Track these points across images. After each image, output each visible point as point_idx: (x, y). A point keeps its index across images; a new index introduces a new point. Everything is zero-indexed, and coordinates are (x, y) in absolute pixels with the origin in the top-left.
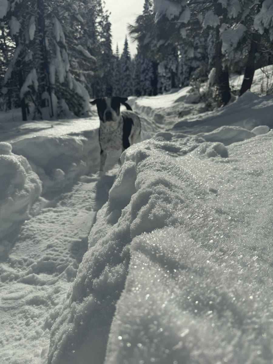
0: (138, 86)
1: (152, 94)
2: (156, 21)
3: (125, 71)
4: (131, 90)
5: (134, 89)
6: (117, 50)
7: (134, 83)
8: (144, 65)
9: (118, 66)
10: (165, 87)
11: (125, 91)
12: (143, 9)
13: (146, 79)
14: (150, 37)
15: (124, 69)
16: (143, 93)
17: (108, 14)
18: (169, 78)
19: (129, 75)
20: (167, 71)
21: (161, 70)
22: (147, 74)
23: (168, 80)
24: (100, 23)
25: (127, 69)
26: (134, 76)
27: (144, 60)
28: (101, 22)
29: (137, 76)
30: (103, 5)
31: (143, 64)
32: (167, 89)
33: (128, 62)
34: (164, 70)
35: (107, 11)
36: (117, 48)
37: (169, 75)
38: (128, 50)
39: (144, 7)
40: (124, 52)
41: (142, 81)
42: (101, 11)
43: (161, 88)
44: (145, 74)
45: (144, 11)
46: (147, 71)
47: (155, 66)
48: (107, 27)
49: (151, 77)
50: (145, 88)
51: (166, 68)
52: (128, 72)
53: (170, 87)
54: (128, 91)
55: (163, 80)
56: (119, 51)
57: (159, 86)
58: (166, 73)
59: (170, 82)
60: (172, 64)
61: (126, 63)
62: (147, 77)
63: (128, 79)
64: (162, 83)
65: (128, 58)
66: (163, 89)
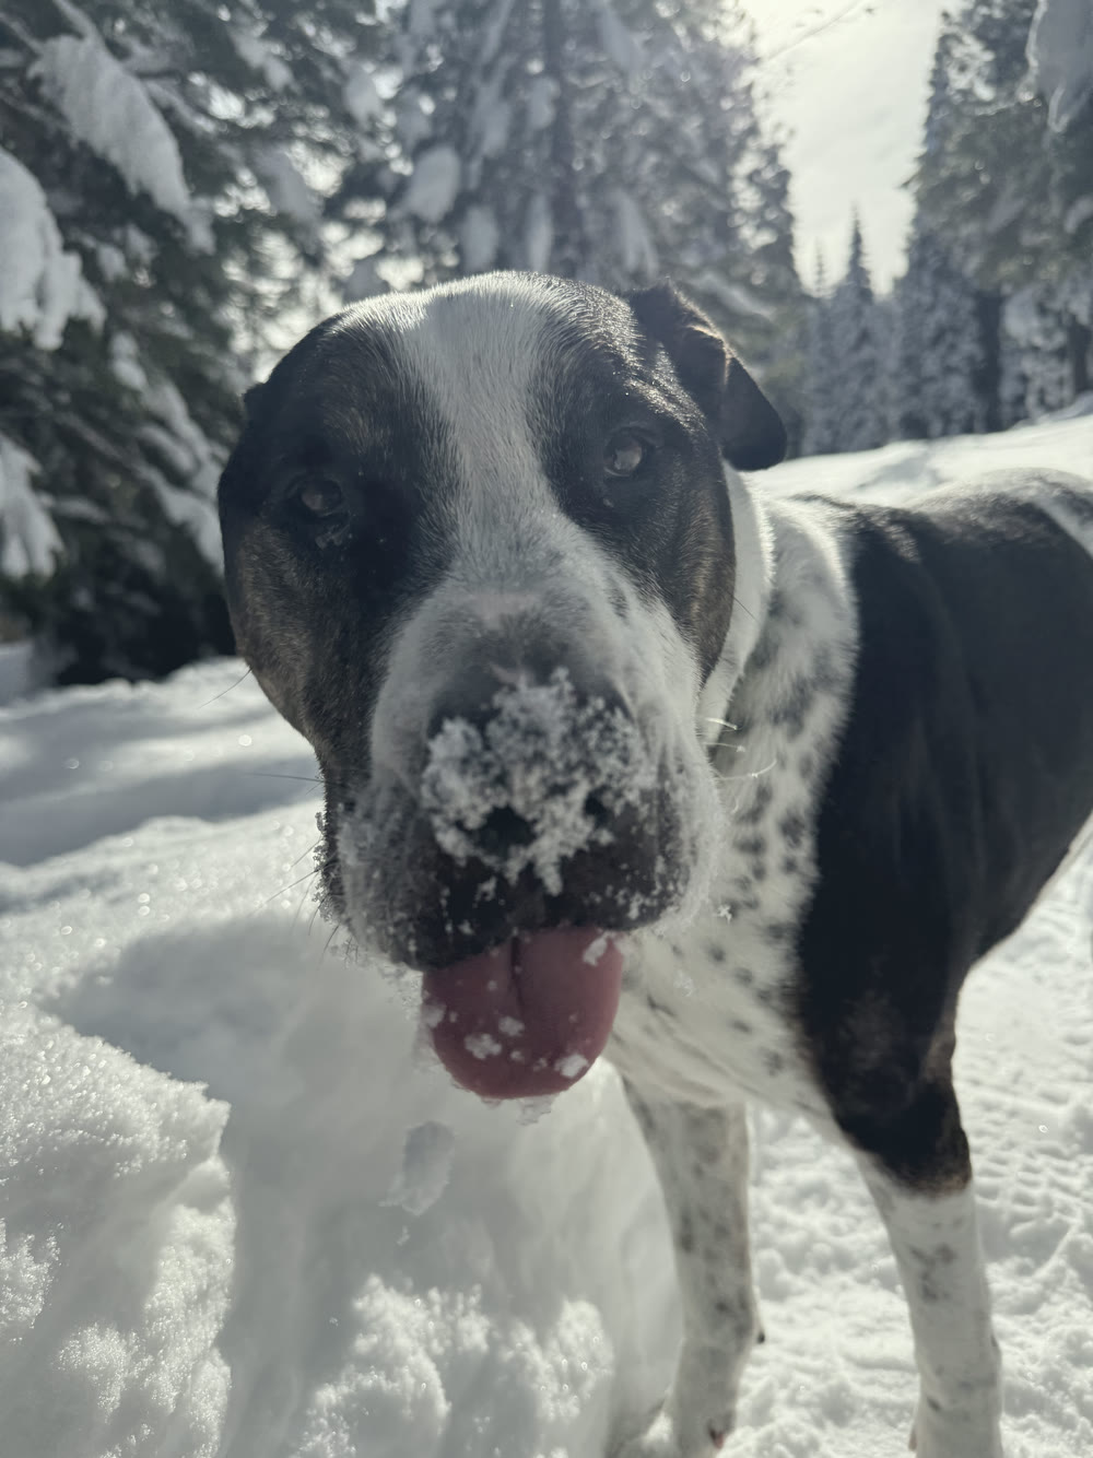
0: (914, 402)
1: (977, 425)
2: (1058, 123)
3: (858, 346)
4: (882, 421)
5: (894, 415)
6: (820, 272)
7: (894, 391)
8: (941, 315)
9: (826, 331)
10: (1042, 393)
11: (859, 425)
12: (928, 92)
13: (949, 370)
14: (1017, 195)
15: (852, 337)
16: (937, 426)
17: (781, 136)
18: (1060, 354)
19: (871, 364)
20: (1050, 322)
21: (1019, 323)
22: (953, 347)
23: (1053, 363)
24: (752, 178)
25: (865, 337)
26: (892, 363)
27: (936, 294)
28: (757, 172)
29: (911, 362)
30: (760, 108)
31: (932, 308)
32: (1051, 399)
33: (867, 310)
34: (1035, 323)
35: (778, 126)
36: (820, 265)
37: (1060, 338)
38: (861, 265)
39: (933, 83)
40: (849, 277)
41: (932, 379)
42: (753, 131)
43: (1020, 400)
44: (942, 349)
45: (931, 100)
46: (949, 338)
47: (989, 309)
48: (776, 190)
49: (971, 359)
50: (946, 405)
51: (1042, 310)
52: (867, 352)
53: (1067, 392)
54: (871, 425)
55: (1028, 365)
56: (826, 276)
57: (1008, 389)
58: (1047, 333)
59: (1066, 370)
60: (1075, 291)
61: (858, 314)
62: (955, 360)
63: (869, 380)
64: (1024, 379)
65: (865, 294)
66: (1031, 400)
